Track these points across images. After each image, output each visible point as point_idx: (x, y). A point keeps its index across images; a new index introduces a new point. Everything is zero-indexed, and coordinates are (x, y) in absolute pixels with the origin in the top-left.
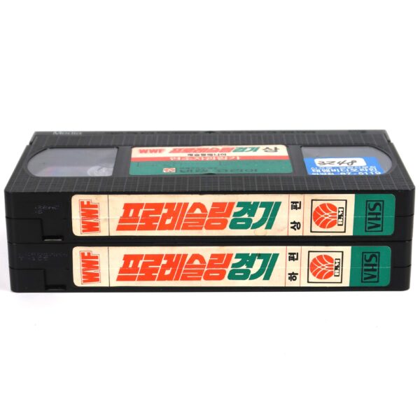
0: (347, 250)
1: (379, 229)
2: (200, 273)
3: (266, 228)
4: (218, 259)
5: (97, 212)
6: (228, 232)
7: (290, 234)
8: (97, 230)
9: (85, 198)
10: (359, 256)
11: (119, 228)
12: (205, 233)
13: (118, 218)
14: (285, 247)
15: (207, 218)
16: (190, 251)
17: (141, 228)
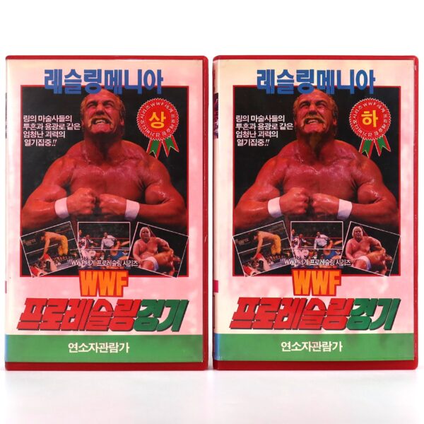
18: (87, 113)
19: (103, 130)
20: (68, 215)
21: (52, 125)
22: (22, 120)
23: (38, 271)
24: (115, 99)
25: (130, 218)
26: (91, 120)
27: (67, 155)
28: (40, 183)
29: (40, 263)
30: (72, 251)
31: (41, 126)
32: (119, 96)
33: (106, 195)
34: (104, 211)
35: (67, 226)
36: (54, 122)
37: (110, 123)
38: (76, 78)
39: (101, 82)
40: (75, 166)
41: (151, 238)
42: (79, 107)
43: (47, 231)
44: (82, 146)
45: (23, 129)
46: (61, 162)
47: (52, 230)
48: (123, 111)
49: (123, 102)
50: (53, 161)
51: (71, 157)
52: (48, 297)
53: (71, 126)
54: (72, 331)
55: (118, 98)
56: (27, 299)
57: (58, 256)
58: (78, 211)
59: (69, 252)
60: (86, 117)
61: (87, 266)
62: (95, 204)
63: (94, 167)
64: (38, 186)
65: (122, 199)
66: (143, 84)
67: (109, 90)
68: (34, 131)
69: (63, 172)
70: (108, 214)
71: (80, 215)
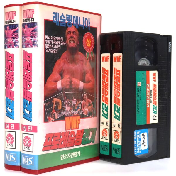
0: (108, 141)
1: (113, 152)
2: (104, 94)
3: (114, 116)
4: (107, 98)
5: (118, 61)
6: (113, 103)
7: (112, 123)
8: (114, 61)
9: (122, 58)
10: (107, 145)
11: (114, 68)
12: (113, 96)
13: (117, 68)
14: (109, 121)
15: (116, 97)
16: (109, 91)
17: (114, 75)
18: (67, 36)
19: (73, 46)
20: (62, 89)
21: (56, 42)
22: (45, 38)
23: (51, 119)
24: (76, 31)
25: (81, 90)
26: (69, 41)
27: (61, 58)
28: (52, 72)
29: (52, 114)
30: (63, 108)
31: (52, 42)
32: (77, 29)
33: (74, 78)
34: (73, 87)
35: (61, 95)
36: (57, 40)
37: (75, 42)
38: (64, 18)
39: (72, 22)
40: (64, 64)
41: (87, 99)
42: (65, 34)
43: (54, 97)
44: (66, 54)
45: (45, 43)
46: (59, 61)
47: (56, 97)
48: (79, 37)
49: (79, 33)
50: (57, 61)
51: (63, 59)
52: (54, 132)
53: (62, 43)
54: (62, 149)
55: (77, 30)
56: (47, 134)
57: (58, 110)
58: (65, 87)
59: (62, 108)
60: (68, 39)
61: (68, 115)
62: (70, 83)
63: (70, 64)
64: (51, 74)
65: (79, 80)
66: (85, 25)
67: (74, 26)
68: (49, 44)
69: (60, 67)
70: (74, 88)
71: (66, 89)
